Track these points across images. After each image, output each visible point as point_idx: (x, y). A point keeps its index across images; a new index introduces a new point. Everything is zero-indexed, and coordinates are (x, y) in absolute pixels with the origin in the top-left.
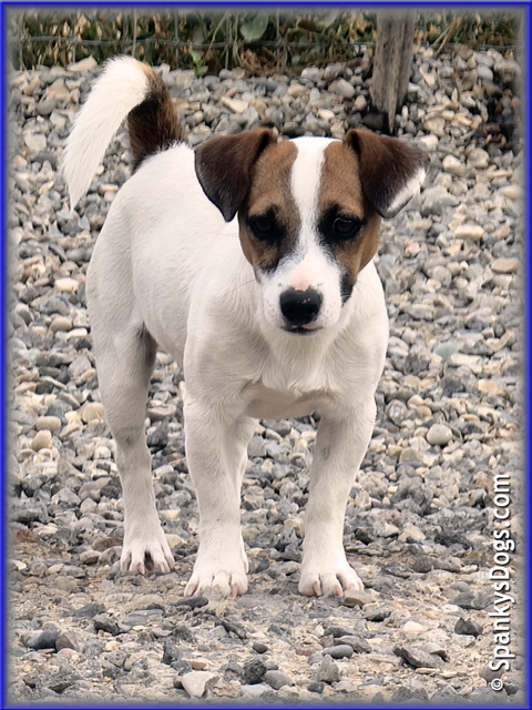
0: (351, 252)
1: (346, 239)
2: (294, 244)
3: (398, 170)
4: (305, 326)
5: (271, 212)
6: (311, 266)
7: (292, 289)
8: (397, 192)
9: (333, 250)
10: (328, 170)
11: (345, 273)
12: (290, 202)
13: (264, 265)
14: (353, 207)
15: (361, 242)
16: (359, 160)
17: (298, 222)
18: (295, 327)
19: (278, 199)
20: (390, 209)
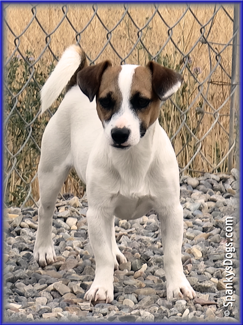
0: (145, 113)
1: (143, 107)
2: (119, 108)
3: (169, 80)
4: (122, 144)
5: (109, 95)
6: (126, 118)
7: (117, 127)
8: (167, 90)
9: (136, 112)
10: (136, 77)
11: (141, 122)
12: (118, 90)
13: (106, 119)
14: (147, 94)
15: (150, 109)
16: (152, 74)
17: (121, 99)
18: (117, 145)
19: (112, 89)
20: (163, 97)
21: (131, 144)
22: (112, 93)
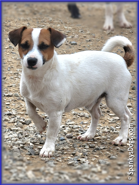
4: (33, 67)
7: (30, 57)
10: (41, 33)
11: (43, 56)
14: (47, 42)
17: (33, 44)
18: (30, 67)
20: (57, 46)
21: (38, 67)
22: (28, 41)
